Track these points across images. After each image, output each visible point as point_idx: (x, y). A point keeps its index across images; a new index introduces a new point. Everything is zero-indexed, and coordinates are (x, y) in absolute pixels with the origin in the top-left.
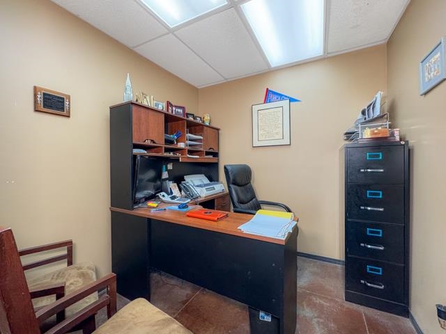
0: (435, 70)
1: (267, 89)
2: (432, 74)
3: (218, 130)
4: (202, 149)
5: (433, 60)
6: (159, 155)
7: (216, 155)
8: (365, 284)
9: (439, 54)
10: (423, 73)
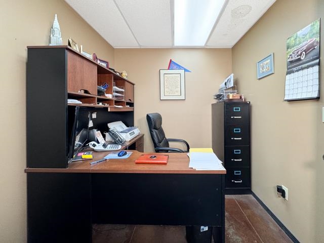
0: (266, 68)
1: (171, 60)
2: (264, 70)
3: (133, 84)
4: (123, 100)
5: (265, 63)
6: (92, 105)
7: (131, 105)
8: (234, 182)
9: (269, 61)
10: (259, 69)
